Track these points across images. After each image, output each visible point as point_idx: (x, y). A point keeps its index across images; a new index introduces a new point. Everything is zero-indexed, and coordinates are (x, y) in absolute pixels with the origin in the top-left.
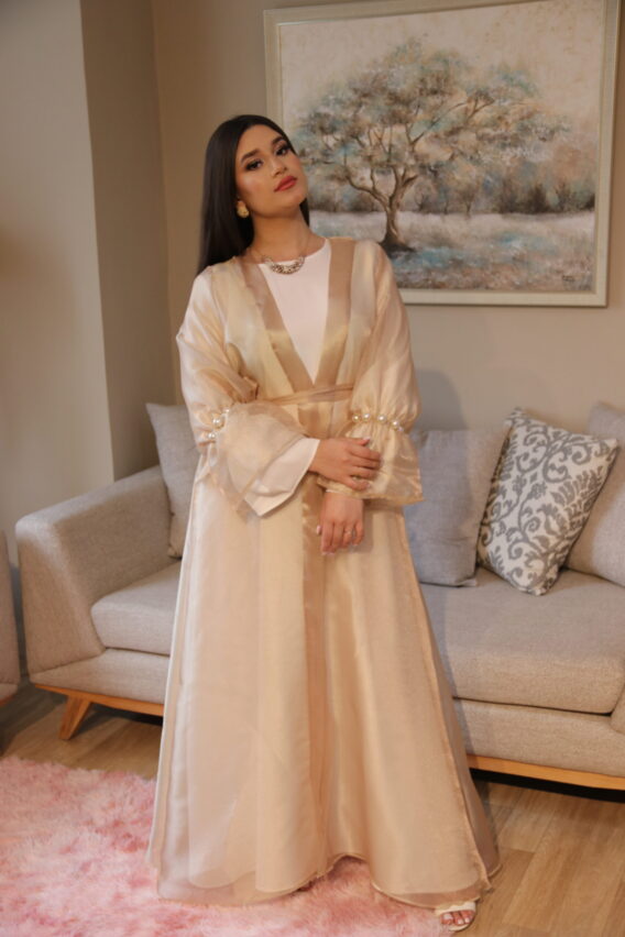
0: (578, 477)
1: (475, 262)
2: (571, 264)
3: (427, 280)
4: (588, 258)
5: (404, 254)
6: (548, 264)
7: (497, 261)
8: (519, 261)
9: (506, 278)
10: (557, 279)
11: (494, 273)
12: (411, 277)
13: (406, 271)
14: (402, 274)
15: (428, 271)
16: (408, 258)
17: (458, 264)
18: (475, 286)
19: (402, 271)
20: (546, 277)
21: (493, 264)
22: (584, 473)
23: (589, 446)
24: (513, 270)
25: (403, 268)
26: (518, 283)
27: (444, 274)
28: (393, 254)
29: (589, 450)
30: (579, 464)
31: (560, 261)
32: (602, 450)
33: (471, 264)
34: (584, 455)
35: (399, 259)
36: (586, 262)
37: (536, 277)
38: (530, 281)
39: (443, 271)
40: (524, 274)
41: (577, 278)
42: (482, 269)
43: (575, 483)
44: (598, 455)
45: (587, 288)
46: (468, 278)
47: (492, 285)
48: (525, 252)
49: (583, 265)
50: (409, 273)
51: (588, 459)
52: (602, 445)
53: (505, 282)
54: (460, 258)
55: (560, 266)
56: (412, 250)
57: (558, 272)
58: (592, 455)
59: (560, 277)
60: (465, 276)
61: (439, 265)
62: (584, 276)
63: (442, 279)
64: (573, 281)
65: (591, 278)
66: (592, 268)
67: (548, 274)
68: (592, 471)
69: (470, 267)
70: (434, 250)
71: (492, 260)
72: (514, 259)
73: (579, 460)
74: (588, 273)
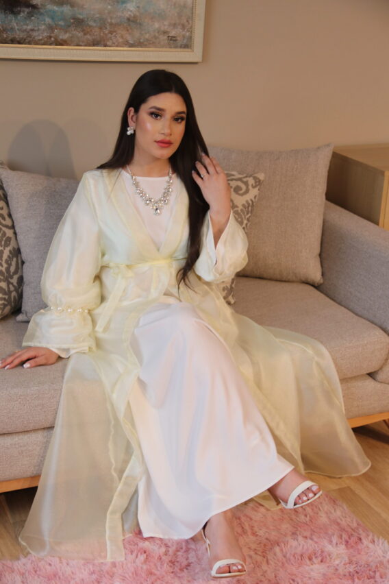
0: (243, 205)
1: (95, 21)
2: (175, 25)
3: (51, 37)
4: (188, 21)
5: (27, 10)
6: (157, 25)
7: (113, 21)
8: (132, 21)
9: (122, 37)
10: (164, 38)
11: (111, 33)
12: (35, 34)
13: (29, 27)
14: (26, 30)
15: (51, 28)
16: (30, 15)
17: (79, 23)
18: (95, 43)
19: (25, 27)
20: (156, 37)
21: (111, 24)
22: (247, 202)
23: (245, 180)
24: (128, 30)
25: (27, 25)
26: (131, 42)
27: (66, 32)
28: (15, 10)
29: (246, 183)
30: (242, 195)
31: (166, 23)
32: (256, 182)
33: (91, 23)
34: (244, 187)
35: (22, 14)
36: (186, 22)
37: (147, 36)
38: (142, 41)
39: (66, 29)
40: (137, 34)
41: (178, 38)
42: (101, 28)
43: (242, 210)
44: (254, 187)
45: (187, 46)
46: (88, 36)
47: (108, 43)
48: (138, 14)
49: (183, 27)
50: (32, 30)
51: (247, 191)
52: (255, 178)
53: (121, 40)
54: (81, 17)
55: (166, 27)
56: (34, 7)
57: (165, 33)
58: (250, 187)
59: (166, 37)
60: (85, 34)
61: (62, 23)
62: (184, 37)
63: (65, 36)
64: (176, 40)
65: (190, 38)
66: (191, 30)
67: (157, 35)
68: (252, 200)
69: (90, 26)
70: (55, 8)
71: (109, 21)
72: (129, 19)
73: (241, 192)
74: (188, 34)
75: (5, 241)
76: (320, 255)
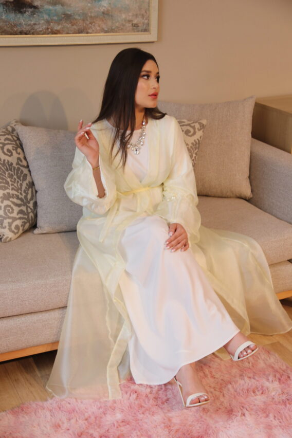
0: (192, 144)
1: (79, 15)
2: (137, 16)
3: (48, 29)
4: (146, 12)
5: (30, 10)
6: (124, 16)
7: (93, 15)
8: (106, 14)
9: (99, 26)
10: (129, 25)
12: (36, 27)
13: (32, 22)
14: (30, 25)
15: (48, 22)
16: (33, 13)
17: (68, 17)
18: (80, 31)
19: (29, 22)
20: (123, 25)
21: (91, 17)
22: (195, 141)
23: (192, 125)
24: (103, 21)
25: (31, 21)
26: (106, 29)
27: (59, 24)
28: (22, 10)
29: (194, 128)
30: (191, 136)
31: (130, 14)
32: (200, 127)
33: (77, 17)
34: (192, 131)
35: (27, 13)
36: (146, 15)
37: (117, 24)
38: (113, 28)
39: (58, 22)
40: (110, 23)
41: (140, 25)
42: (84, 20)
43: (191, 147)
44: (199, 130)
45: (146, 30)
46: (75, 27)
47: (89, 31)
48: (110, 8)
49: (143, 16)
50: (35, 24)
51: (194, 133)
52: (200, 124)
53: (98, 28)
54: (69, 13)
55: (130, 17)
56: (36, 7)
57: (130, 21)
58: (197, 130)
59: (130, 25)
60: (72, 25)
61: (55, 18)
62: (143, 23)
63: (58, 28)
64: (138, 26)
65: (148, 24)
66: (148, 18)
67: (124, 23)
68: (198, 140)
69: (76, 19)
70: (51, 8)
71: (89, 14)
72: (103, 13)
73: (190, 134)
74: (146, 21)
75: (23, 177)
76: (249, 177)
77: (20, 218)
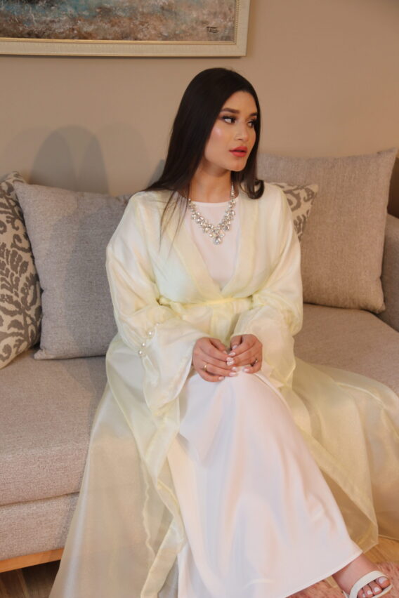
1: (124, 11)
2: (215, 14)
3: (73, 29)
4: (230, 9)
6: (194, 15)
9: (155, 29)
11: (142, 24)
12: (55, 26)
13: (49, 19)
14: (45, 22)
15: (74, 19)
18: (124, 36)
19: (44, 18)
21: (143, 14)
22: (298, 217)
23: (296, 192)
24: (161, 21)
25: (47, 16)
26: (166, 34)
27: (91, 24)
29: (297, 197)
31: (205, 12)
32: (308, 195)
33: (120, 13)
34: (296, 201)
36: (230, 13)
37: (183, 27)
38: (177, 32)
39: (90, 20)
40: (172, 24)
42: (130, 19)
44: (306, 201)
45: (229, 38)
46: (116, 28)
47: (139, 36)
49: (225, 16)
50: (52, 22)
51: (298, 206)
52: (308, 191)
53: (153, 32)
54: (108, 6)
57: (203, 23)
58: (302, 201)
59: (204, 28)
60: (113, 26)
61: (86, 13)
62: (225, 27)
65: (233, 29)
66: (234, 20)
67: (194, 25)
68: (303, 216)
69: (119, 17)
71: (140, 10)
72: (162, 8)
74: (230, 24)
75: (22, 266)
76: (381, 278)
77: (13, 334)
